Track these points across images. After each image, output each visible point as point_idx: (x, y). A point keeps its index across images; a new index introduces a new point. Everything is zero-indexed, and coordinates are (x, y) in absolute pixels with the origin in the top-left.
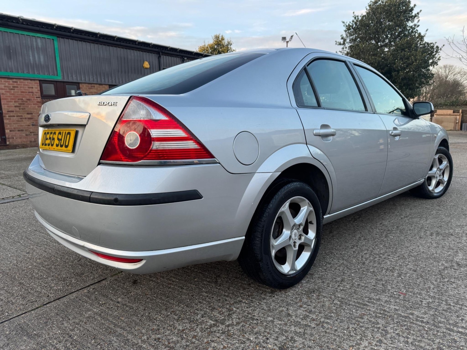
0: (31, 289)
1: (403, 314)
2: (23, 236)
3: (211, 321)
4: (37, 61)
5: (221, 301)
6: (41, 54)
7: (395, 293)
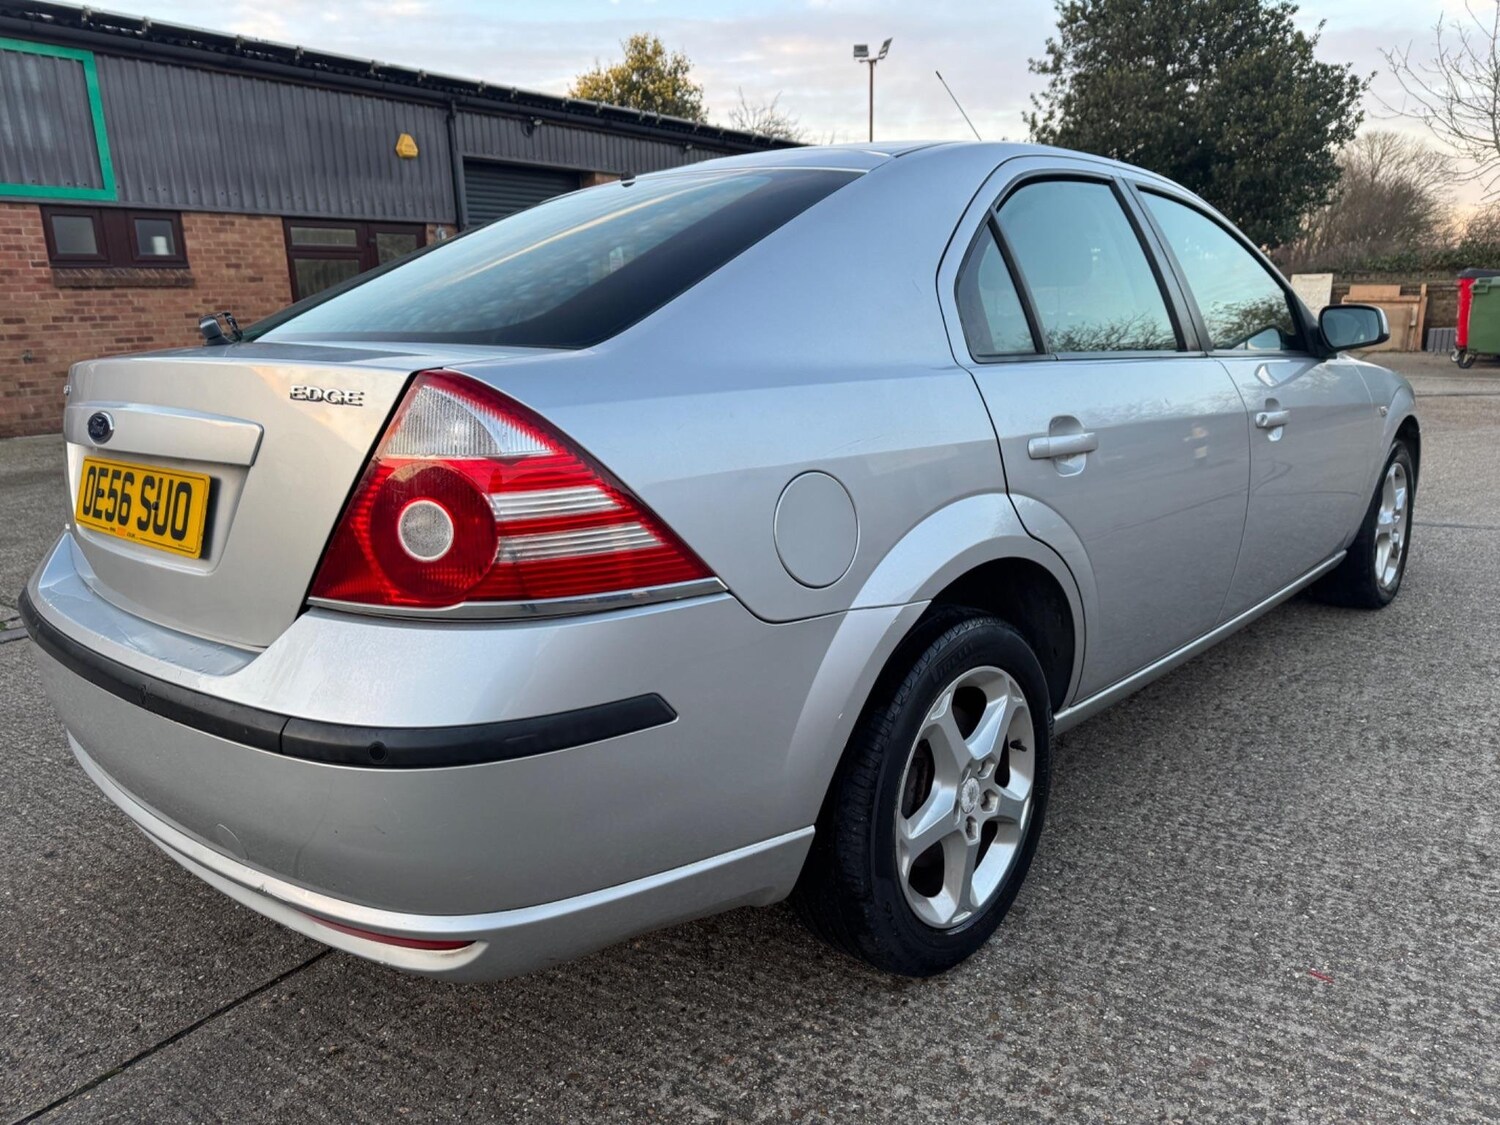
0: (73, 1001)
1: (1331, 1056)
2: (26, 788)
3: (705, 1110)
4: (29, 140)
5: (731, 1028)
6: (40, 113)
7: (1297, 975)
